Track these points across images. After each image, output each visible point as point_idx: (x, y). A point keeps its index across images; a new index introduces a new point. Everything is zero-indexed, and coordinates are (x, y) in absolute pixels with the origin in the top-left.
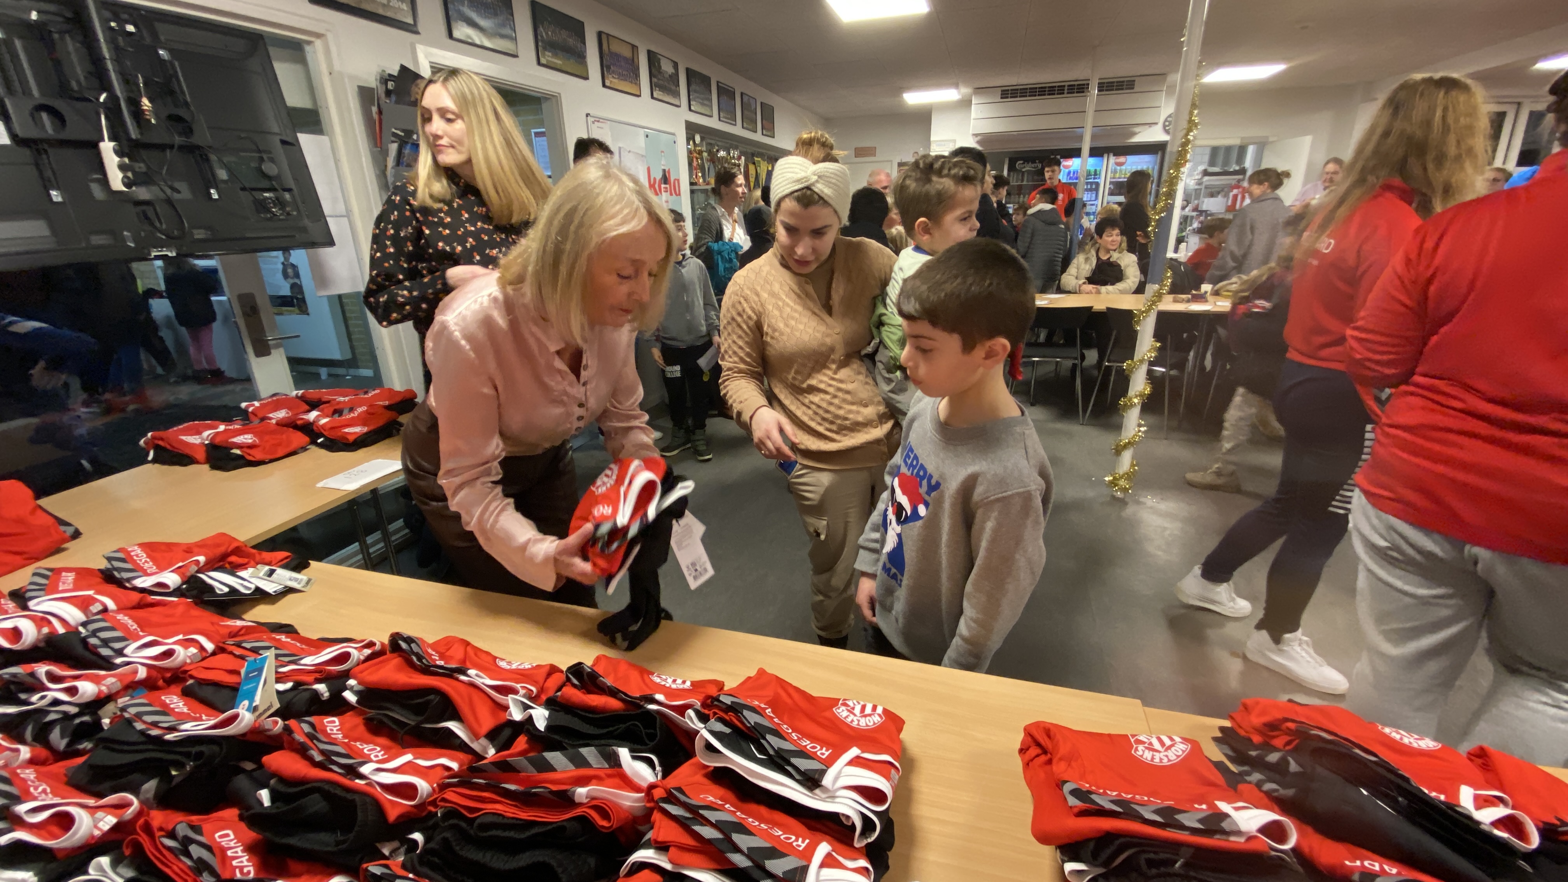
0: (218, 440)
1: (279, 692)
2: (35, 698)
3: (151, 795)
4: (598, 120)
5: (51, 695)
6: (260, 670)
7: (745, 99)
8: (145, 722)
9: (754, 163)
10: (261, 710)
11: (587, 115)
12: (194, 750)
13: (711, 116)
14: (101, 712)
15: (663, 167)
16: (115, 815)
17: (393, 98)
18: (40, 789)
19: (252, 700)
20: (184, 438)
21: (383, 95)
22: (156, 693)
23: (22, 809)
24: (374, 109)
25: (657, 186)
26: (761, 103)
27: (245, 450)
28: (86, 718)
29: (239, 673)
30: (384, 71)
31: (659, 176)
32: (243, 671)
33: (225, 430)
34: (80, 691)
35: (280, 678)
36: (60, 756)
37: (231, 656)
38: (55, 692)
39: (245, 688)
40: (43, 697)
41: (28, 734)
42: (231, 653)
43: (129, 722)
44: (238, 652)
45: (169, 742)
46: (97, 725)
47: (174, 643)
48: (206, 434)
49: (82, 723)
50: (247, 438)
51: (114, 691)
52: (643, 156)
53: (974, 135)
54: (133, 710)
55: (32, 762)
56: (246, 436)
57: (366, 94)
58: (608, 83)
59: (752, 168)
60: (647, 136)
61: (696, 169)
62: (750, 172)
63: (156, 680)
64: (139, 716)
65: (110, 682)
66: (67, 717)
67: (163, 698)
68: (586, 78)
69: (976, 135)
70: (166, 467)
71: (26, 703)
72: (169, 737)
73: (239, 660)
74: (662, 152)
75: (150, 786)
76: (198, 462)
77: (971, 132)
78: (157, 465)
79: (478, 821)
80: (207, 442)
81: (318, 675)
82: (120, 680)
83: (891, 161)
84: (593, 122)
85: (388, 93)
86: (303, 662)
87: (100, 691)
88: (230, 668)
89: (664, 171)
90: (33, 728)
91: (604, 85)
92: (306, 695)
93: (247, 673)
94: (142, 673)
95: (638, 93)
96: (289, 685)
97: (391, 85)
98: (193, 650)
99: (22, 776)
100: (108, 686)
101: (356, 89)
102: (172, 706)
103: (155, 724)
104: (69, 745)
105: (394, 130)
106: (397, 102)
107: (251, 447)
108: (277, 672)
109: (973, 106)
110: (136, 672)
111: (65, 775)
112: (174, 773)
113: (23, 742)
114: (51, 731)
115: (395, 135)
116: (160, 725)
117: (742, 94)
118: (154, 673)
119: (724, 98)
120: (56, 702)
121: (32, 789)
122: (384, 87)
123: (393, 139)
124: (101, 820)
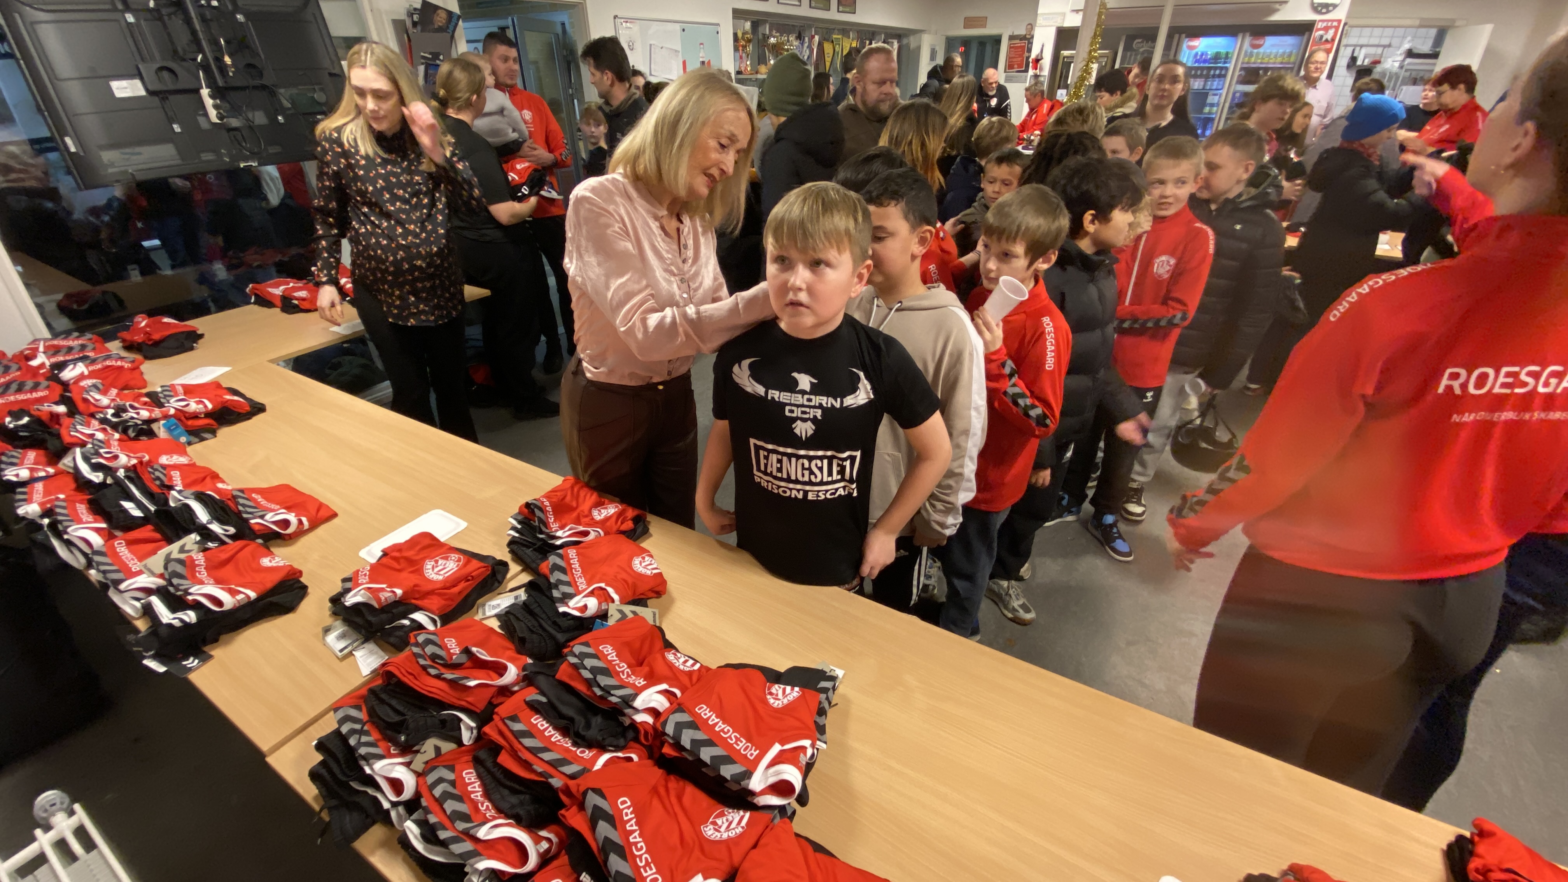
0: (286, 293)
4: (628, 20)
9: (832, 42)
11: (615, 17)
15: (701, 60)
17: (419, 28)
21: (410, 25)
24: (405, 37)
27: (301, 301)
30: (411, 5)
33: (295, 287)
48: (283, 288)
52: (678, 51)
55: (119, 440)
59: (828, 48)
60: (684, 30)
62: (827, 51)
65: (157, 413)
70: (261, 308)
74: (702, 44)
76: (276, 307)
80: (281, 294)
84: (620, 22)
97: (416, 18)
101: (391, 22)
105: (422, 54)
115: (423, 57)
122: (411, 19)
123: (423, 61)
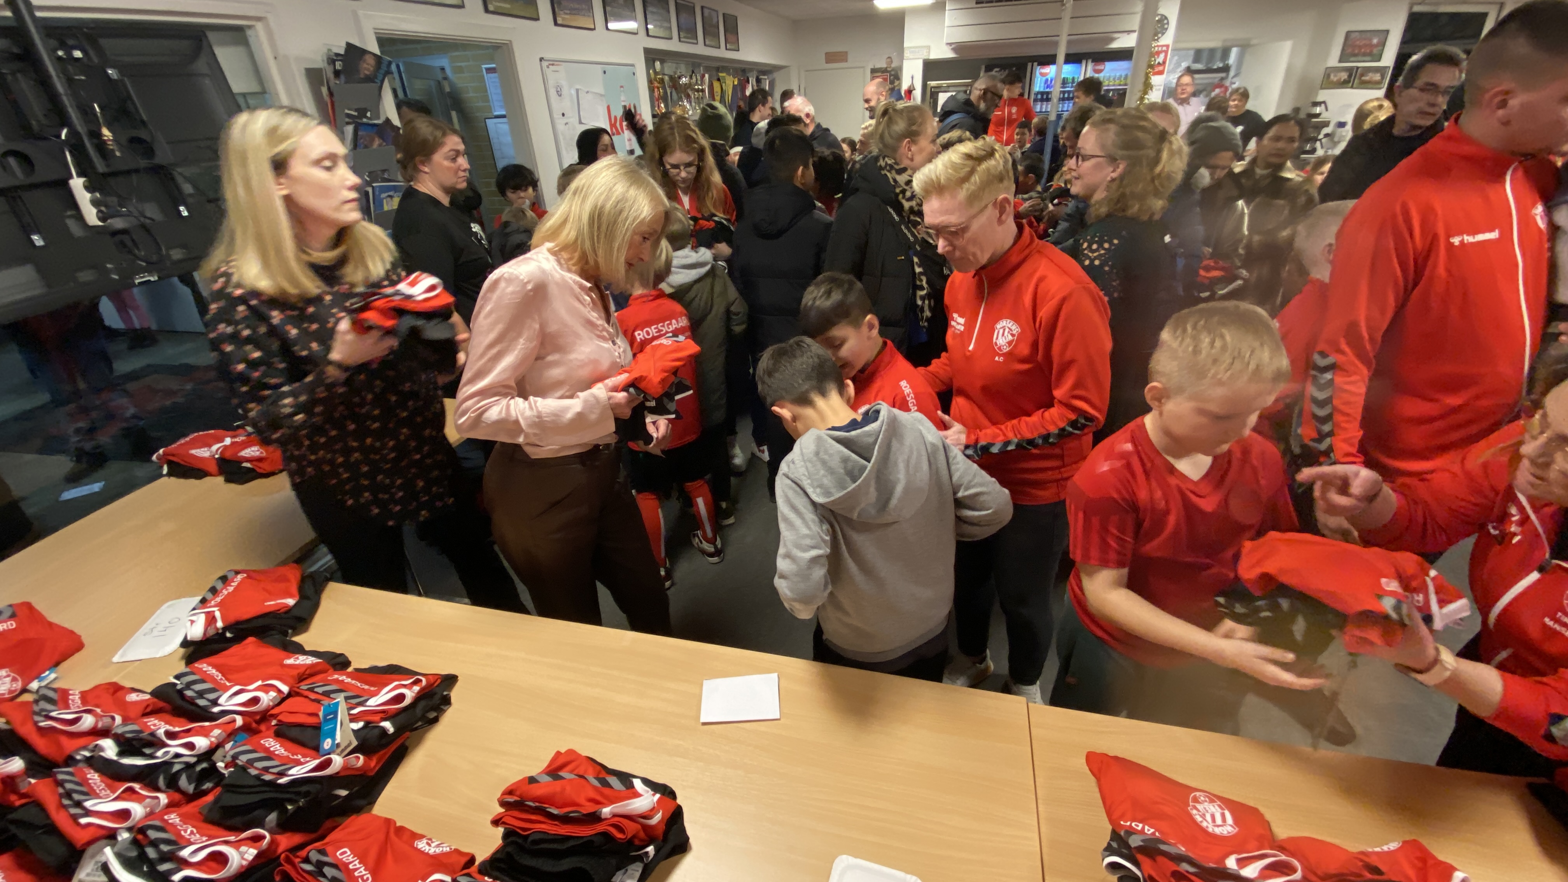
0: (228, 455)
1: (353, 730)
2: (160, 753)
3: (274, 824)
4: (553, 62)
5: (173, 750)
6: (335, 713)
7: (706, 12)
8: (256, 768)
9: (719, 80)
10: (342, 747)
11: (541, 59)
12: (304, 789)
13: (671, 38)
14: (214, 758)
15: (623, 104)
16: (255, 848)
17: (342, 77)
18: (189, 832)
19: (333, 738)
20: (193, 452)
21: (331, 75)
22: (255, 738)
23: (185, 853)
24: (324, 90)
25: (618, 125)
26: (724, 14)
27: (254, 463)
28: (204, 765)
29: (317, 715)
30: (329, 50)
31: (619, 113)
32: (321, 714)
33: (233, 443)
34: (197, 747)
35: (354, 719)
36: (191, 798)
37: (306, 700)
38: (175, 747)
39: (326, 728)
40: (167, 753)
41: (161, 782)
42: (306, 697)
43: (244, 769)
44: (313, 696)
45: (280, 785)
46: (213, 767)
47: (255, 690)
48: (215, 447)
49: (203, 770)
50: (253, 451)
51: (221, 740)
52: (601, 95)
53: (948, 44)
54: (244, 758)
55: (171, 806)
56: (253, 449)
57: (314, 76)
58: (560, 21)
59: (716, 85)
60: (605, 72)
61: (658, 100)
62: (715, 90)
63: (250, 724)
64: (251, 762)
65: (216, 732)
66: (189, 766)
67: (262, 742)
68: (537, 19)
69: (950, 44)
70: (182, 481)
71: (152, 756)
72: (281, 781)
73: (316, 704)
74: (622, 87)
75: (272, 818)
76: (211, 475)
77: (945, 41)
78: (173, 479)
79: (530, 839)
80: (217, 456)
81: (382, 715)
82: (224, 731)
83: (863, 67)
84: (548, 67)
85: (337, 73)
86: (368, 703)
87: (212, 742)
88: (310, 711)
89: (625, 107)
90: (165, 778)
91: (556, 24)
92: (376, 732)
93: (325, 716)
94: (239, 721)
95: (592, 27)
96: (361, 724)
97: (339, 65)
98: (273, 694)
99: (170, 821)
100: (216, 737)
101: (303, 72)
102: (272, 749)
103: (266, 770)
104: (195, 789)
105: (347, 111)
106: (346, 83)
107: (260, 460)
108: (349, 714)
109: (947, 12)
110: (234, 721)
111: (200, 813)
112: (289, 807)
113: (158, 790)
114: (179, 779)
115: (348, 116)
116: (271, 770)
117: (702, 8)
118: (248, 719)
119: (683, 16)
120: (177, 756)
121: (182, 833)
122: (332, 67)
123: (347, 120)
124: (246, 852)
